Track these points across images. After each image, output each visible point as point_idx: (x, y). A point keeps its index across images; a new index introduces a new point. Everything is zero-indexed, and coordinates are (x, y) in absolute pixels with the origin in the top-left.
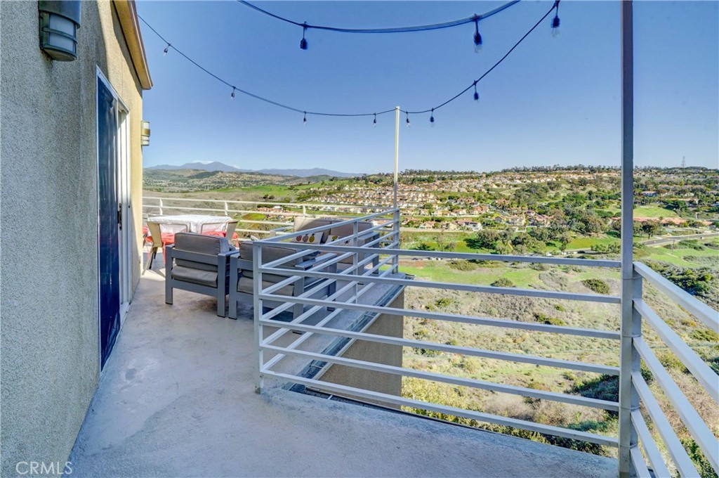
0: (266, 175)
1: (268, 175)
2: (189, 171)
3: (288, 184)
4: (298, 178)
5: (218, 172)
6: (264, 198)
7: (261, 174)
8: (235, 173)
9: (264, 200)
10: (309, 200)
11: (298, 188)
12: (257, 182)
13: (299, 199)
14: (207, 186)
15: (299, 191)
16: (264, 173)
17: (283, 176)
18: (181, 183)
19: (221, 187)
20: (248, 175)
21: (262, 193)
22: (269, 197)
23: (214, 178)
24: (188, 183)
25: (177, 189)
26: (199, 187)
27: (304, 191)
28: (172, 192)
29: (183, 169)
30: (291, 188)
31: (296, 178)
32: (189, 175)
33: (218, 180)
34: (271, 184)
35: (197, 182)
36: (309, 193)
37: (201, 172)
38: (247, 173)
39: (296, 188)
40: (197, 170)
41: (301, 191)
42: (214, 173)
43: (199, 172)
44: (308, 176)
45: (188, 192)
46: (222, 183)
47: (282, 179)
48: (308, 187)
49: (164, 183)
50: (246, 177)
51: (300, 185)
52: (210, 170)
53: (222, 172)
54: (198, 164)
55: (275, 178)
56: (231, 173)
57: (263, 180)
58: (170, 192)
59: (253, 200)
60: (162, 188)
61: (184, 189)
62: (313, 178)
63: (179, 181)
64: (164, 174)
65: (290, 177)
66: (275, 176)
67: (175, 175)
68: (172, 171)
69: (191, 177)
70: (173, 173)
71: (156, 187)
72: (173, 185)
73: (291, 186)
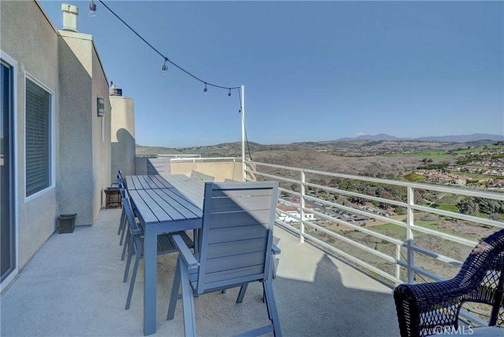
0: (423, 142)
1: (426, 142)
2: (362, 141)
3: (447, 149)
4: (456, 143)
5: (383, 141)
6: (423, 161)
7: (420, 141)
8: (397, 141)
9: (423, 163)
10: (471, 164)
11: (457, 152)
12: (415, 148)
13: (458, 163)
14: (374, 152)
15: (457, 156)
16: (421, 140)
17: (440, 142)
18: (356, 150)
19: (385, 152)
20: (408, 143)
21: (420, 157)
22: (427, 160)
23: (380, 146)
24: (361, 150)
25: (353, 154)
26: (369, 153)
27: (464, 156)
28: (351, 156)
29: (358, 140)
30: (450, 152)
31: (453, 143)
32: (362, 144)
33: (382, 147)
34: (429, 149)
35: (367, 149)
36: (469, 158)
37: (370, 141)
38: (407, 141)
39: (454, 152)
40: (367, 140)
41: (461, 155)
42: (380, 142)
43: (368, 142)
44: (467, 141)
45: (361, 156)
46: (386, 149)
47: (439, 145)
48: (469, 151)
49: (345, 150)
50: (406, 144)
51: (459, 150)
52: (377, 140)
53: (386, 141)
54: (368, 136)
55: (431, 144)
56: (394, 141)
57: (421, 146)
58: (349, 156)
59: (413, 163)
60: (343, 153)
61: (358, 154)
62: (473, 143)
63: (355, 148)
64: (345, 144)
65: (447, 142)
66: (432, 142)
67: (352, 144)
68: (350, 141)
69: (362, 146)
70: (351, 143)
71: (340, 153)
72: (351, 151)
73: (450, 151)
